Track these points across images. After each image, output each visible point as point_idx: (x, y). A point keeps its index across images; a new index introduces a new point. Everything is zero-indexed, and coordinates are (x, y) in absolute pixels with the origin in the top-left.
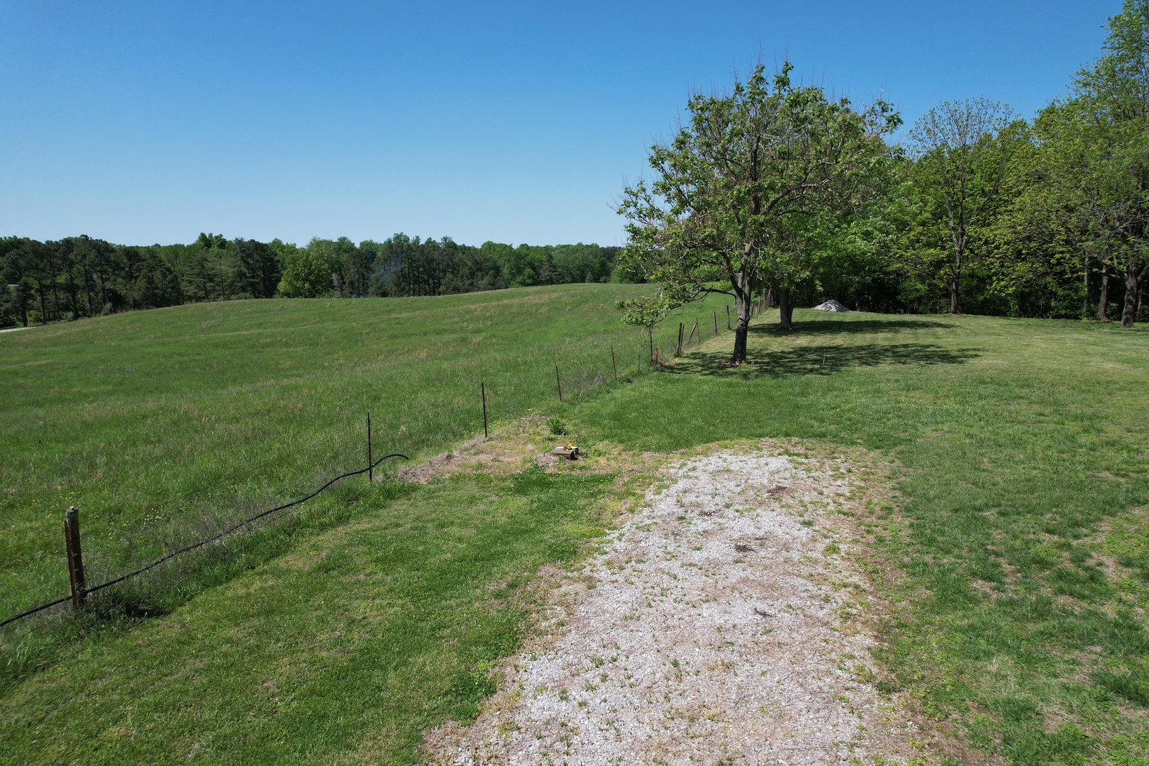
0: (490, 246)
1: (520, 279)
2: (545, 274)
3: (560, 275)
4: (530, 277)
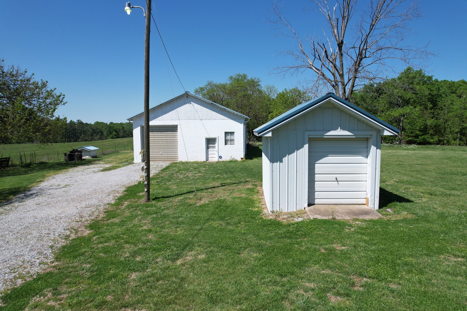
0: (97, 123)
1: (111, 136)
2: (121, 134)
3: (127, 134)
4: (115, 135)
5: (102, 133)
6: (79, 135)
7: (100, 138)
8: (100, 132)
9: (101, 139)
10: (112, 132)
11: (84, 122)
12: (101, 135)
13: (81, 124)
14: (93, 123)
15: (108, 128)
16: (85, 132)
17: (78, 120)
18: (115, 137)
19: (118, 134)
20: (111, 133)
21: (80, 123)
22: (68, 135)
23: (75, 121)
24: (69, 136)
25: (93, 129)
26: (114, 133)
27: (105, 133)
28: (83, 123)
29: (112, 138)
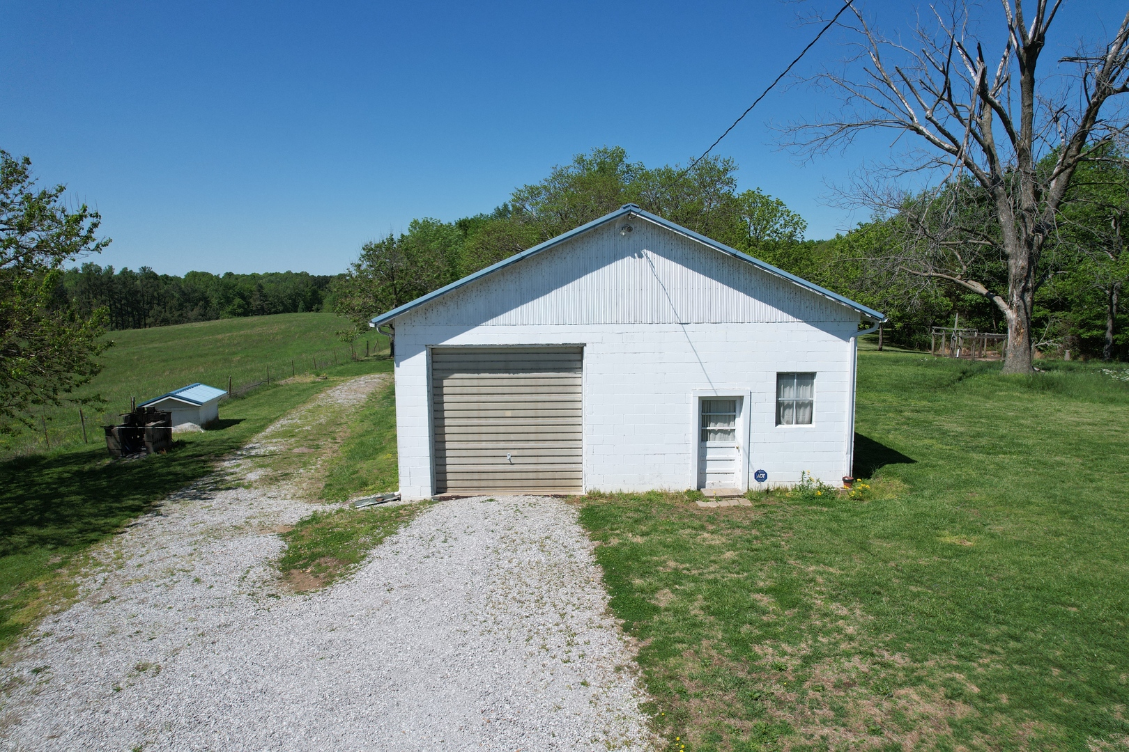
0: (193, 275)
1: (229, 308)
2: (255, 303)
3: (271, 304)
4: (240, 306)
5: (207, 301)
6: (146, 307)
7: (202, 316)
8: (200, 299)
9: (204, 317)
10: (233, 299)
11: (159, 273)
12: (205, 308)
13: (150, 277)
14: (182, 275)
15: (221, 289)
16: (161, 300)
17: (144, 269)
18: (240, 311)
19: (248, 304)
20: (229, 301)
21: (149, 275)
22: (116, 308)
23: (136, 270)
24: (121, 309)
25: (183, 292)
26: (238, 301)
27: (214, 301)
28: (155, 275)
29: (234, 314)
